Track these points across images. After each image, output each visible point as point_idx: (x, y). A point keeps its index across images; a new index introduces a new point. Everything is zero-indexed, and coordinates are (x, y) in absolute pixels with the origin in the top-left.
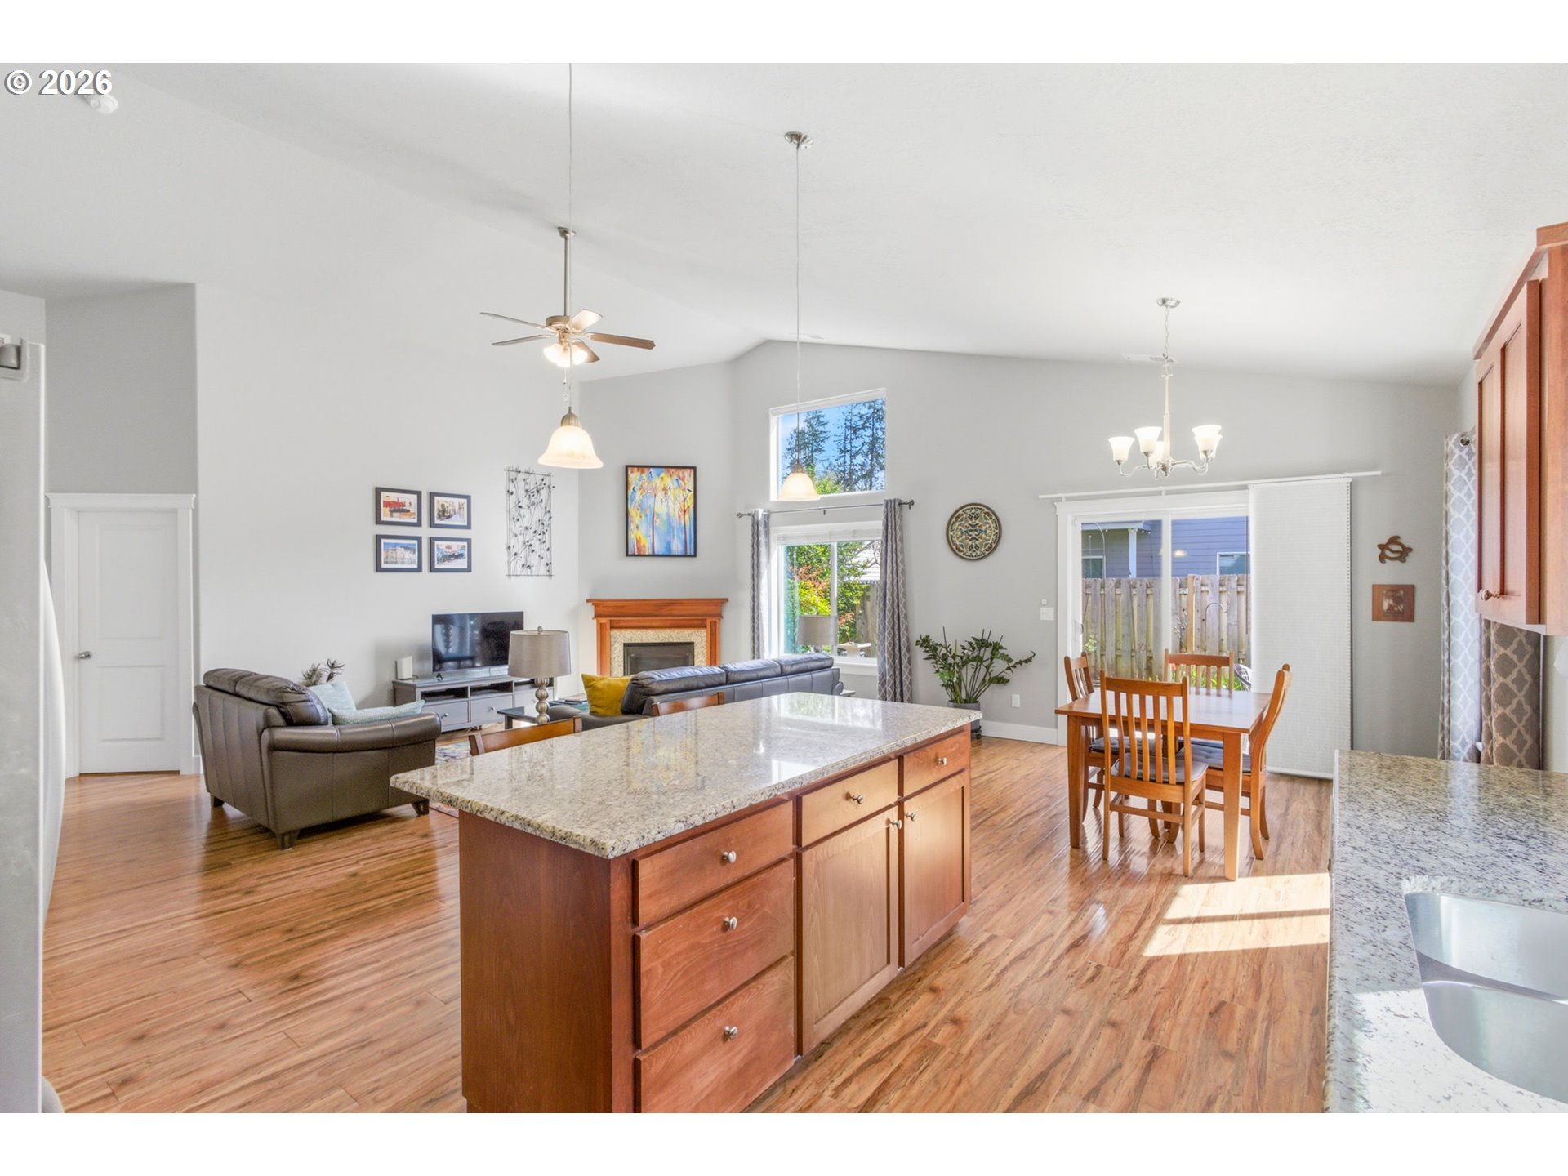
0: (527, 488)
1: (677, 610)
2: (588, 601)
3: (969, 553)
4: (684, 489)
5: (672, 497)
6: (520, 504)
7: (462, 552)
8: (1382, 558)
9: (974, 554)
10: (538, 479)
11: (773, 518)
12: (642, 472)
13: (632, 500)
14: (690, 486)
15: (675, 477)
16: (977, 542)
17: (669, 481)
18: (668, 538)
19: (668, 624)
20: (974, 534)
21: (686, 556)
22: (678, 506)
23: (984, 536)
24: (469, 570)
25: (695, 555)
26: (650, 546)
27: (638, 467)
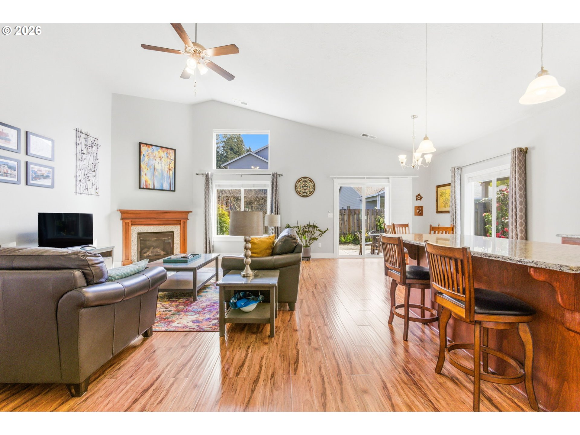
0: (86, 143)
1: (167, 216)
2: (117, 211)
3: (303, 194)
4: (170, 159)
5: (164, 161)
6: (83, 152)
7: (48, 175)
8: (417, 199)
9: (305, 195)
10: (93, 139)
11: (214, 176)
12: (149, 147)
13: (143, 160)
14: (173, 158)
15: (165, 153)
16: (306, 191)
17: (162, 154)
18: (162, 181)
19: (161, 222)
20: (305, 188)
21: (170, 191)
22: (167, 167)
23: (309, 188)
24: (52, 187)
25: (174, 191)
26: (152, 184)
27: (147, 144)
